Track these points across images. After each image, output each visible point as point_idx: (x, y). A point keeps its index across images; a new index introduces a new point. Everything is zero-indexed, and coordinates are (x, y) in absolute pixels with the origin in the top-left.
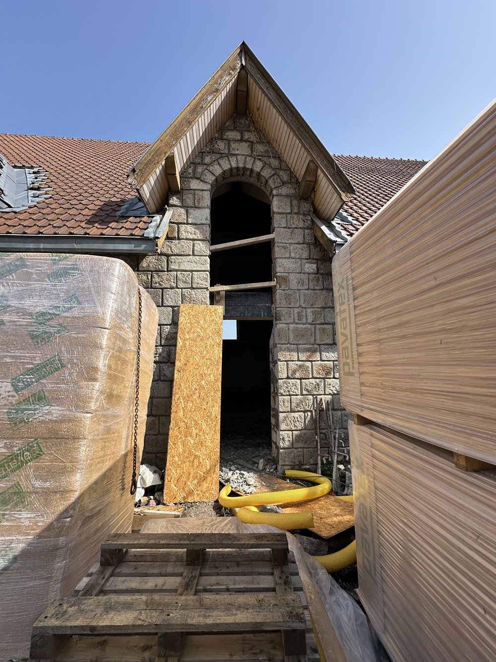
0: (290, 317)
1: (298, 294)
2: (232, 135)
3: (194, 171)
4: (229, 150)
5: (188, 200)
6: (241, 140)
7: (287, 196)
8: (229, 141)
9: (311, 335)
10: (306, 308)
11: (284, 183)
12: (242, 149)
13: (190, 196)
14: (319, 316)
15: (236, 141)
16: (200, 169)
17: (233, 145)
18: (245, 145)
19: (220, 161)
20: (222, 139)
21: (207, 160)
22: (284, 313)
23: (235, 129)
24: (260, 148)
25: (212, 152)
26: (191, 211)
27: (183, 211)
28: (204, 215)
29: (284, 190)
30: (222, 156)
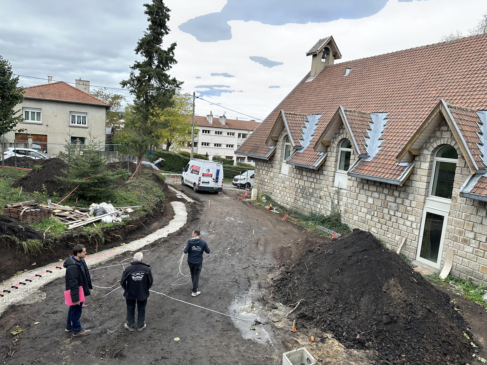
0: (454, 214)
1: (460, 205)
3: (426, 146)
4: (441, 135)
5: (422, 158)
8: (442, 131)
9: (462, 225)
10: (463, 212)
12: (448, 135)
13: (423, 157)
14: (468, 217)
16: (428, 146)
17: (444, 133)
19: (437, 141)
20: (439, 130)
21: (432, 141)
22: (452, 212)
25: (434, 137)
26: (422, 163)
30: (438, 138)
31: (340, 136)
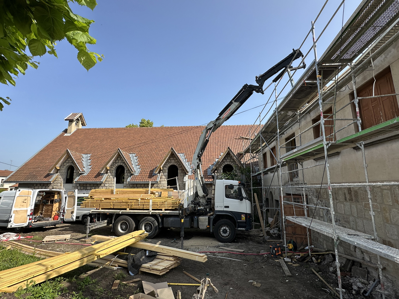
2: (172, 158)
6: (173, 159)
7: (181, 170)
11: (180, 167)
12: (173, 161)
13: (164, 171)
15: (172, 160)
16: (166, 166)
18: (174, 160)
20: (170, 159)
21: (167, 164)
23: (172, 157)
24: (176, 161)
25: (168, 162)
27: (163, 173)
28: (166, 174)
29: (180, 169)
30: (170, 163)
31: (116, 164)
